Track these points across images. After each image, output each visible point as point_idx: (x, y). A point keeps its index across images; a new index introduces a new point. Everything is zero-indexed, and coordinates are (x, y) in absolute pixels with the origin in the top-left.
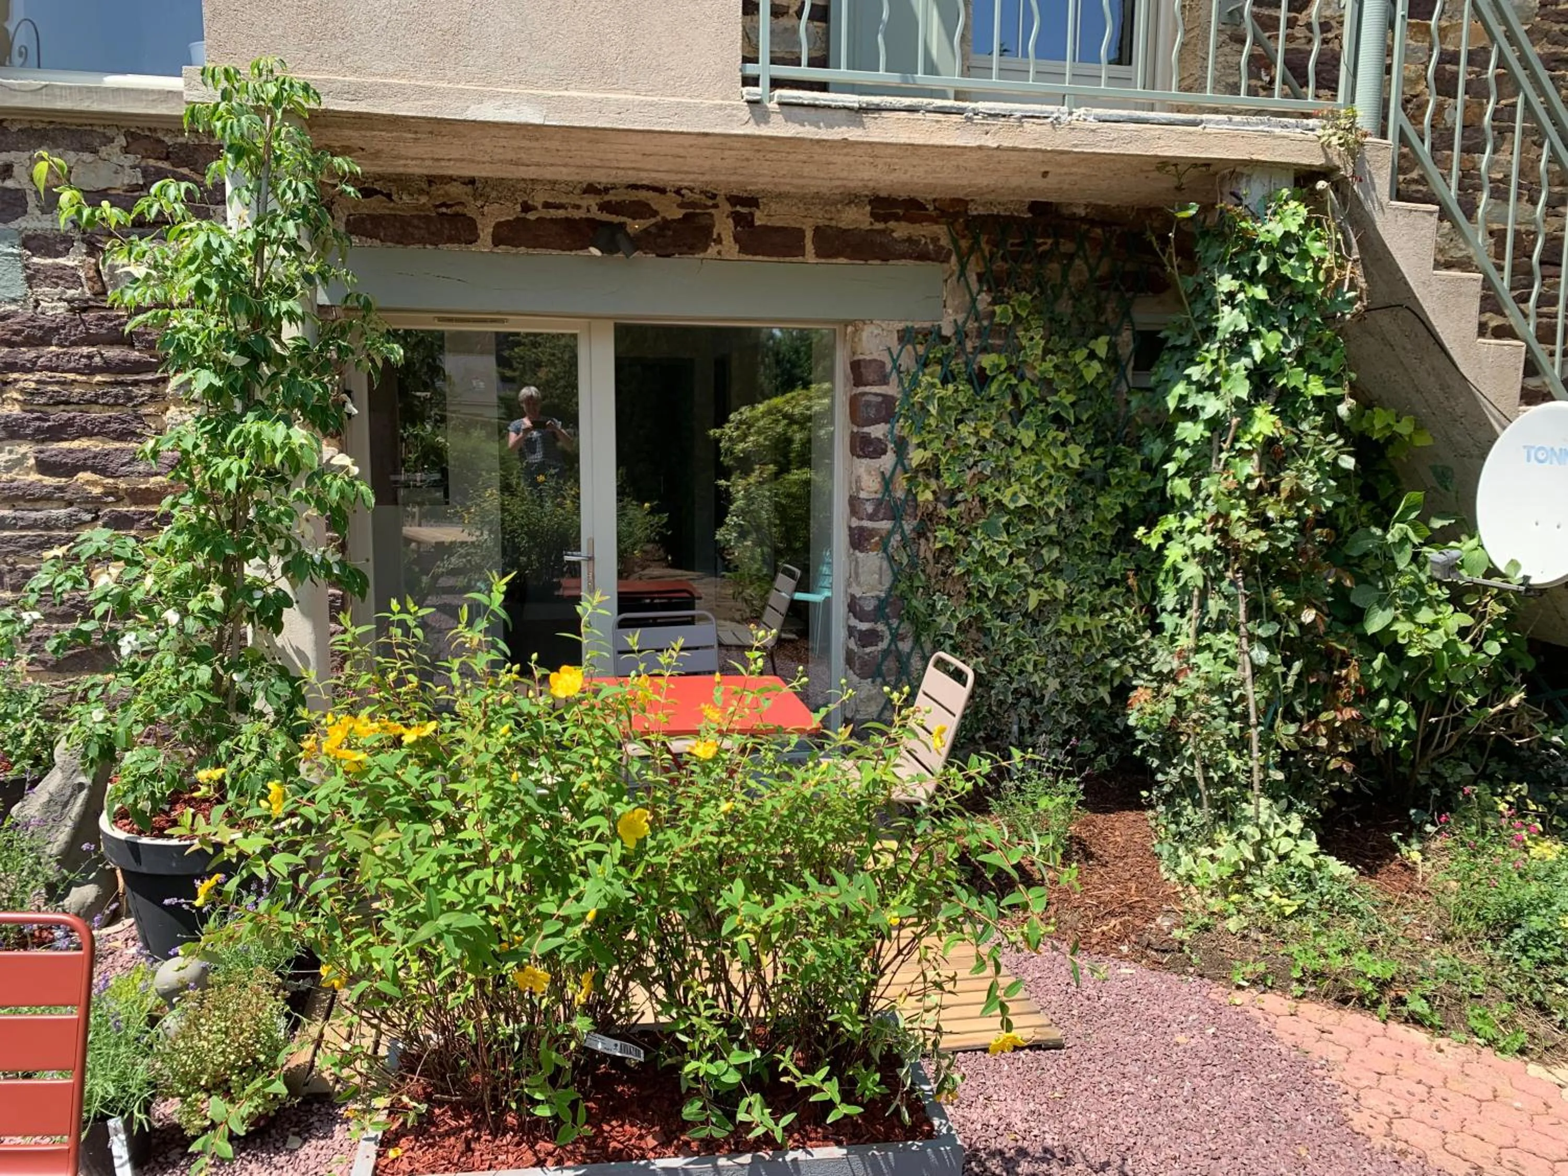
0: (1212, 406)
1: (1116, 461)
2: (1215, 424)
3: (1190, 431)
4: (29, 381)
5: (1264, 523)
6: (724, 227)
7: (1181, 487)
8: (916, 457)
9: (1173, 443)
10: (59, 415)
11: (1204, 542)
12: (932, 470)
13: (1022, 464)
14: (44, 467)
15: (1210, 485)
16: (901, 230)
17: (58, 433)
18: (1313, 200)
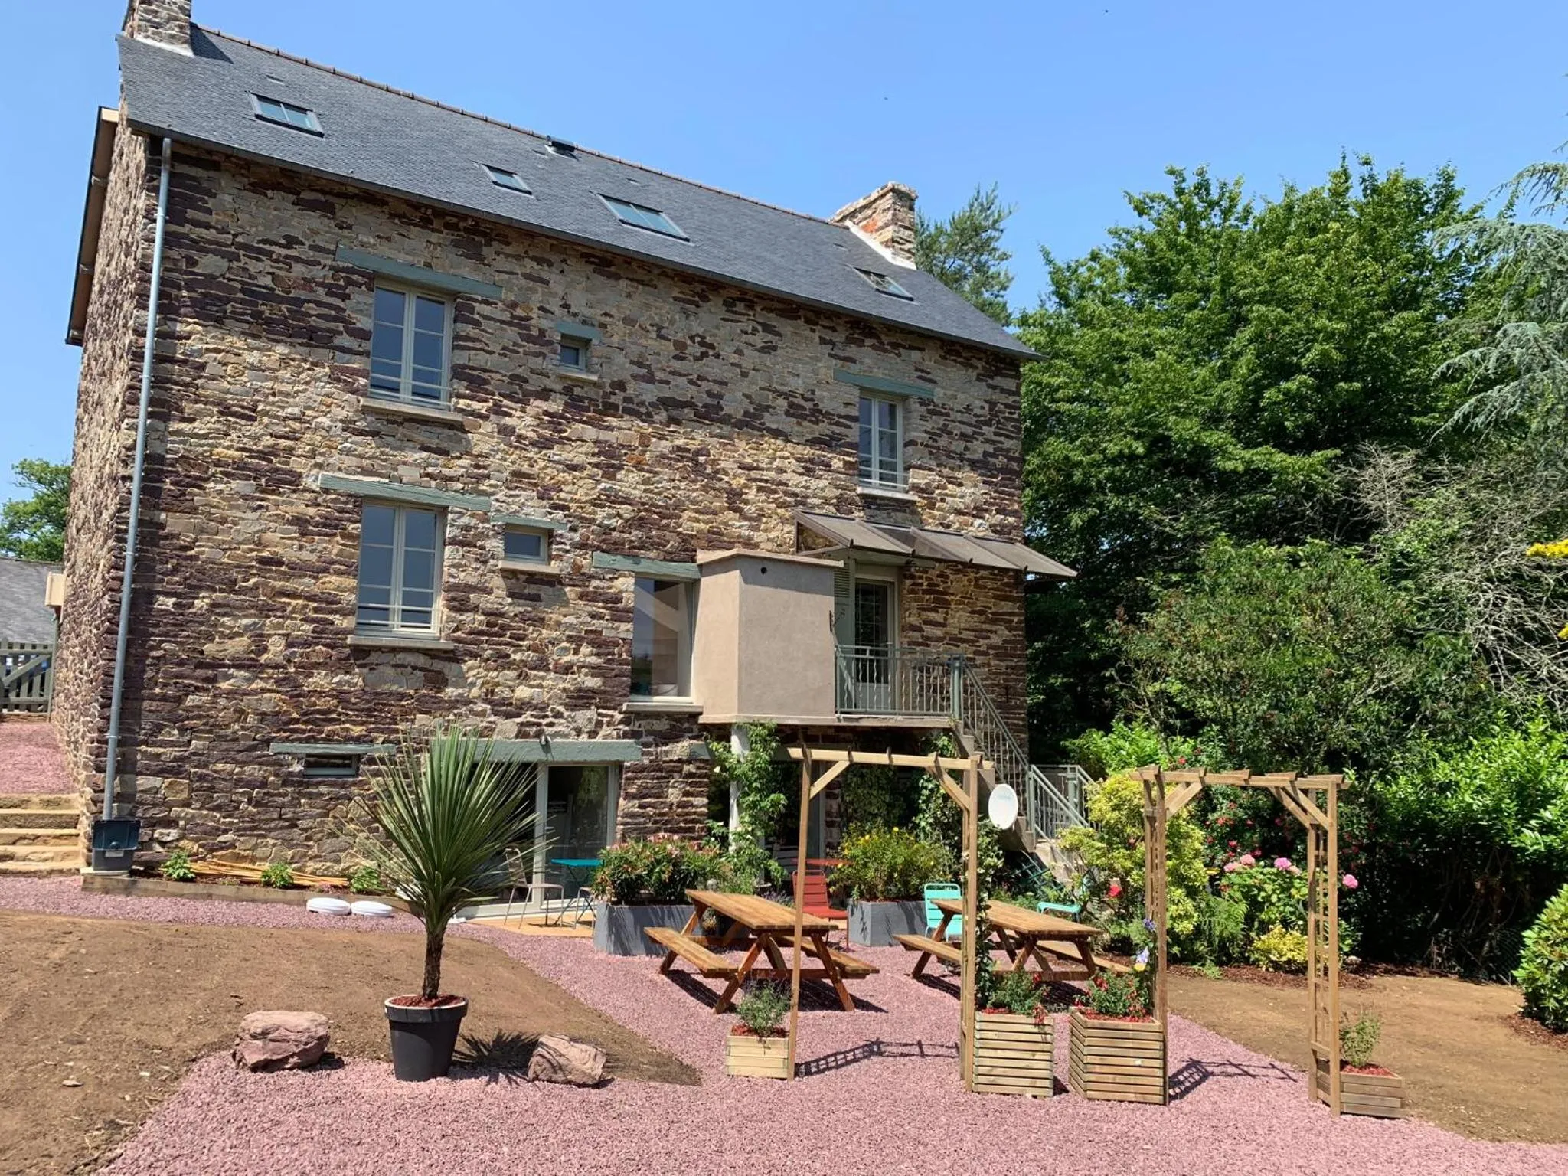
0: (931, 786)
1: (898, 800)
2: (931, 790)
3: (926, 792)
4: (639, 782)
5: (944, 814)
6: (801, 736)
7: (924, 806)
8: (848, 799)
9: (920, 795)
10: (645, 791)
11: (931, 820)
12: (852, 803)
13: (874, 801)
14: (640, 807)
15: (932, 806)
16: (842, 735)
17: (644, 797)
18: (946, 735)
